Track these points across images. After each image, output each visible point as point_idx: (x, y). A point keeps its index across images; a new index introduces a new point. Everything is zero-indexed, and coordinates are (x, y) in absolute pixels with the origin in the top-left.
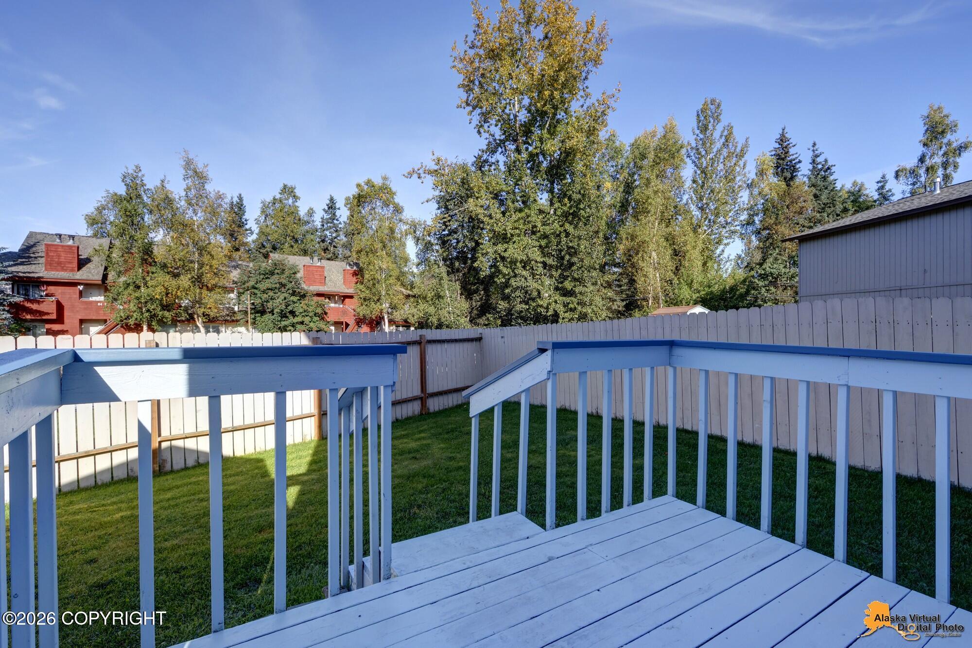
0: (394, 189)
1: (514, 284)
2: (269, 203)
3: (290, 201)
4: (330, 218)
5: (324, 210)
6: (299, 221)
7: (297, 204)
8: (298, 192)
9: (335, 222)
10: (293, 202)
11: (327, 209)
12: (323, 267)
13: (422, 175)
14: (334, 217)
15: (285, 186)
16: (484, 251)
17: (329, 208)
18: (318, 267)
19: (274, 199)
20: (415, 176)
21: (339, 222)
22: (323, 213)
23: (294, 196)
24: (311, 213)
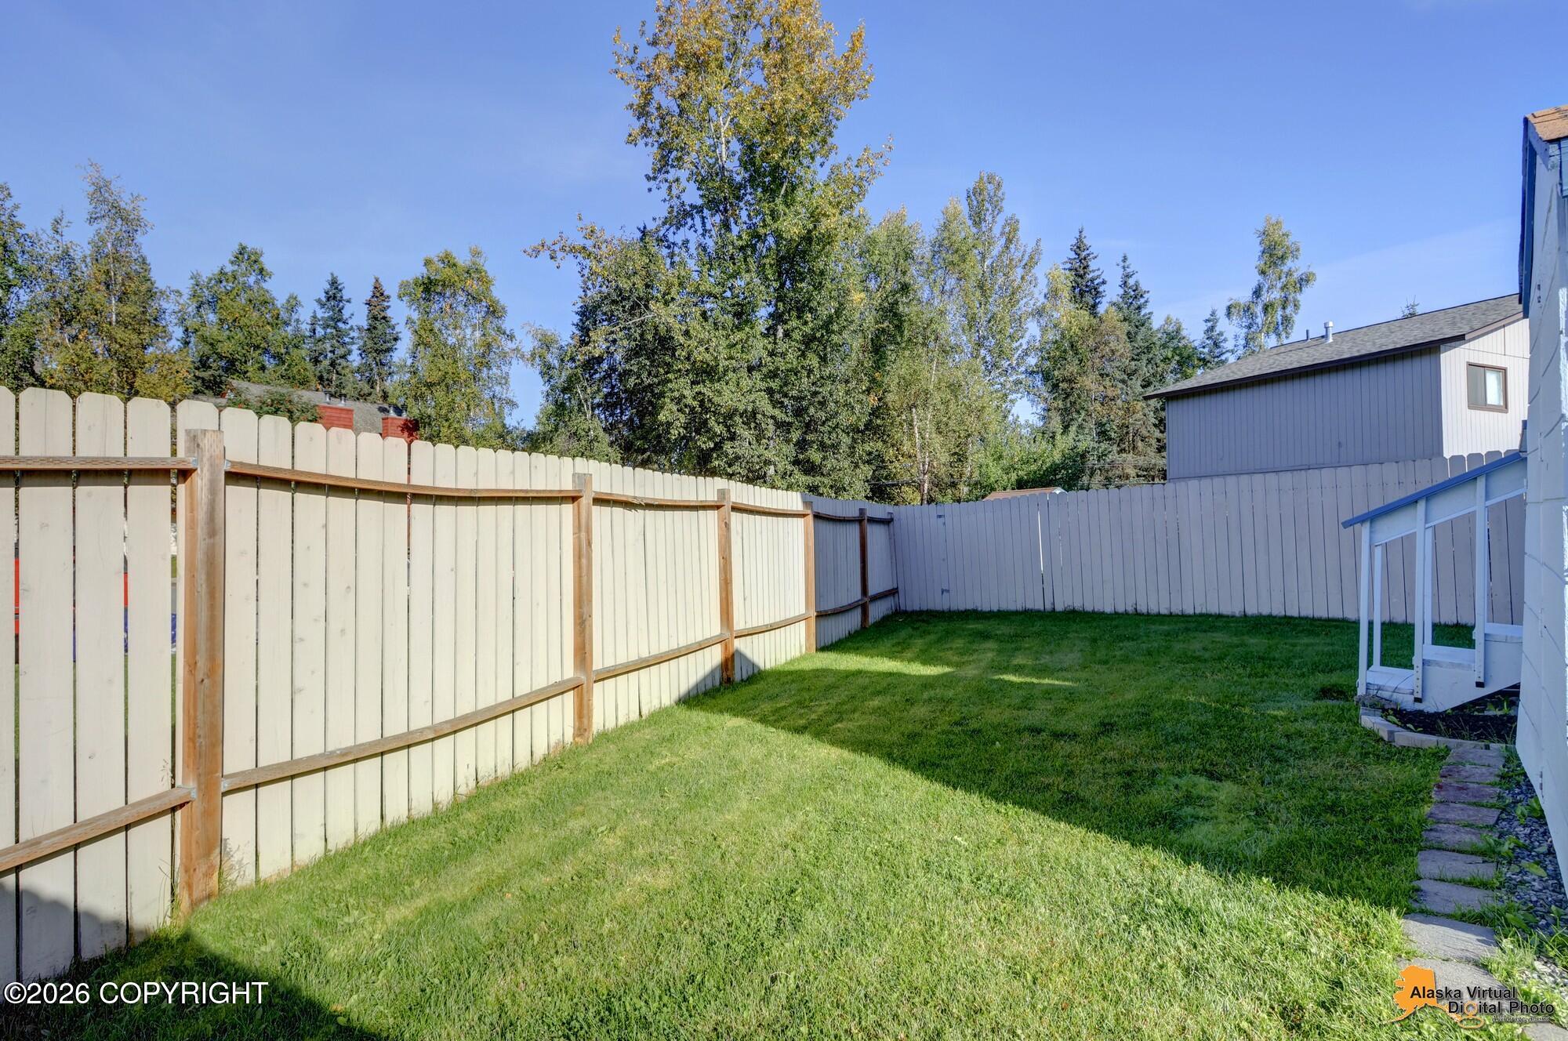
0: (491, 275)
1: (730, 451)
2: (211, 280)
3: (252, 279)
4: (332, 319)
5: (319, 301)
6: (277, 322)
7: (265, 285)
8: (267, 262)
9: (340, 325)
10: (257, 282)
11: (324, 300)
12: (350, 411)
13: (560, 255)
14: (337, 319)
15: (242, 250)
16: (676, 394)
17: (328, 300)
18: (342, 410)
19: (222, 272)
20: (545, 255)
21: (348, 327)
22: (317, 307)
23: (261, 270)
24: (293, 305)
